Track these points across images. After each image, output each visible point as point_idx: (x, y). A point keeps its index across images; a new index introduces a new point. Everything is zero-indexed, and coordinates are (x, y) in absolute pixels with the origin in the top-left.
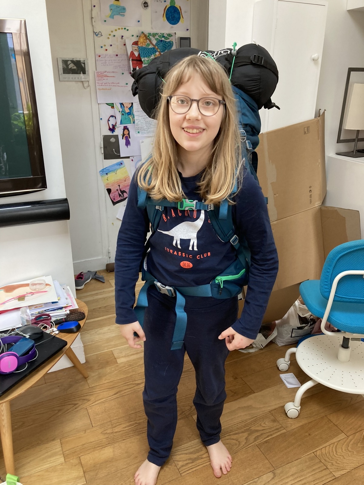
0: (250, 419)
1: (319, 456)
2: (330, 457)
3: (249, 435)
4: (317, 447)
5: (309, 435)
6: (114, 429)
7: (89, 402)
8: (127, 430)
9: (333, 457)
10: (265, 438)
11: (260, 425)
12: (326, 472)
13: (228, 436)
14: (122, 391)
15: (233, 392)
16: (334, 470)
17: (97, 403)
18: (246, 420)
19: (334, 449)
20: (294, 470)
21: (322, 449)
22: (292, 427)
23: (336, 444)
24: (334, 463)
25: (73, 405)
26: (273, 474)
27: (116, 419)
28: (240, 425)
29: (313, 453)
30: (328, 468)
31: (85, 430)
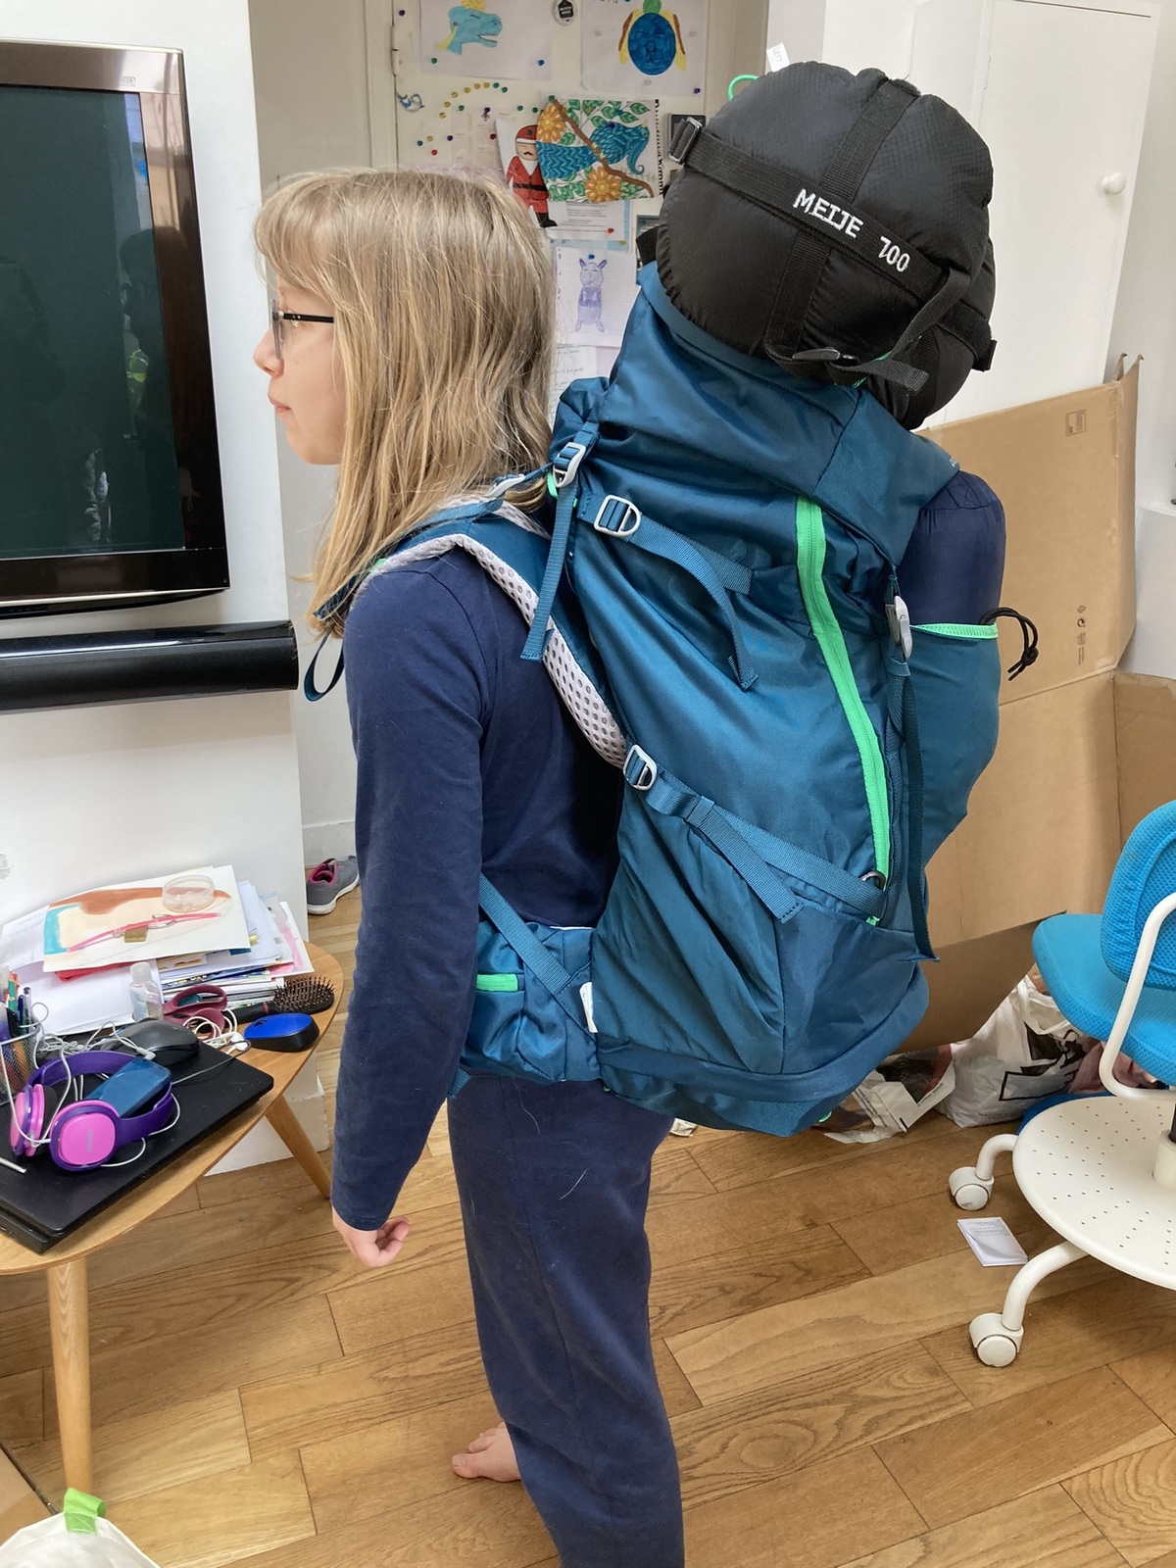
0: (851, 1361)
1: (1079, 1493)
2: (1114, 1499)
3: (850, 1411)
4: (1073, 1464)
5: (1050, 1423)
6: (410, 1365)
7: (334, 1276)
8: (450, 1374)
9: (1127, 1501)
10: (901, 1426)
11: (887, 1382)
12: (1103, 1548)
13: (778, 1410)
14: (441, 1245)
15: (800, 1269)
16: (1128, 1543)
17: (360, 1279)
18: (840, 1365)
19: (1130, 1475)
20: (994, 1534)
21: (1089, 1471)
22: (993, 1393)
23: (1136, 1458)
24: (1128, 1521)
25: (284, 1283)
26: (922, 1544)
27: (419, 1335)
28: (822, 1378)
29: (1059, 1482)
30: (1104, 1537)
31: (319, 1366)
